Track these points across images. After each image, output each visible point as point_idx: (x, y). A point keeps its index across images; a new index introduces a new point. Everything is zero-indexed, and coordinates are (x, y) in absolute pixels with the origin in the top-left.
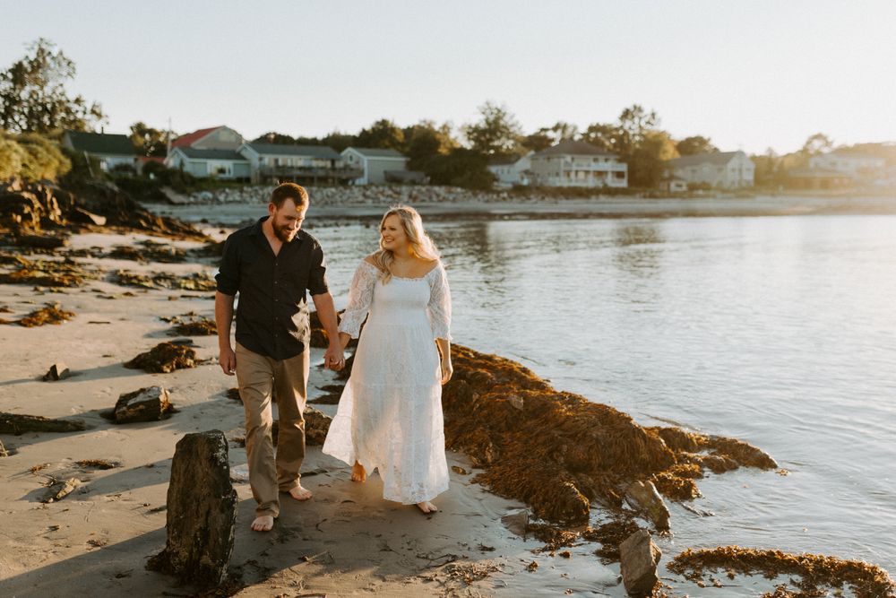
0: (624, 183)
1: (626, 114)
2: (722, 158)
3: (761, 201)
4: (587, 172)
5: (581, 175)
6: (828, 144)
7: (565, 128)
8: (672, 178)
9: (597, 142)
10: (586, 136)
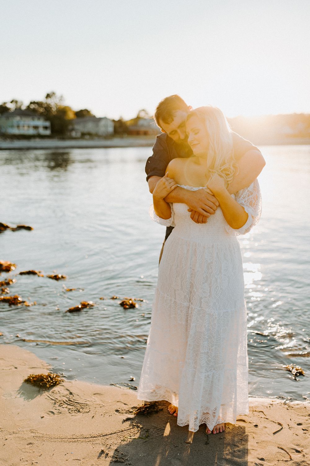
0: (48, 132)
1: (48, 96)
2: (97, 120)
3: (116, 141)
4: (29, 127)
5: (26, 128)
6: (147, 114)
7: (16, 102)
8: (73, 130)
9: (34, 110)
10: (28, 107)
